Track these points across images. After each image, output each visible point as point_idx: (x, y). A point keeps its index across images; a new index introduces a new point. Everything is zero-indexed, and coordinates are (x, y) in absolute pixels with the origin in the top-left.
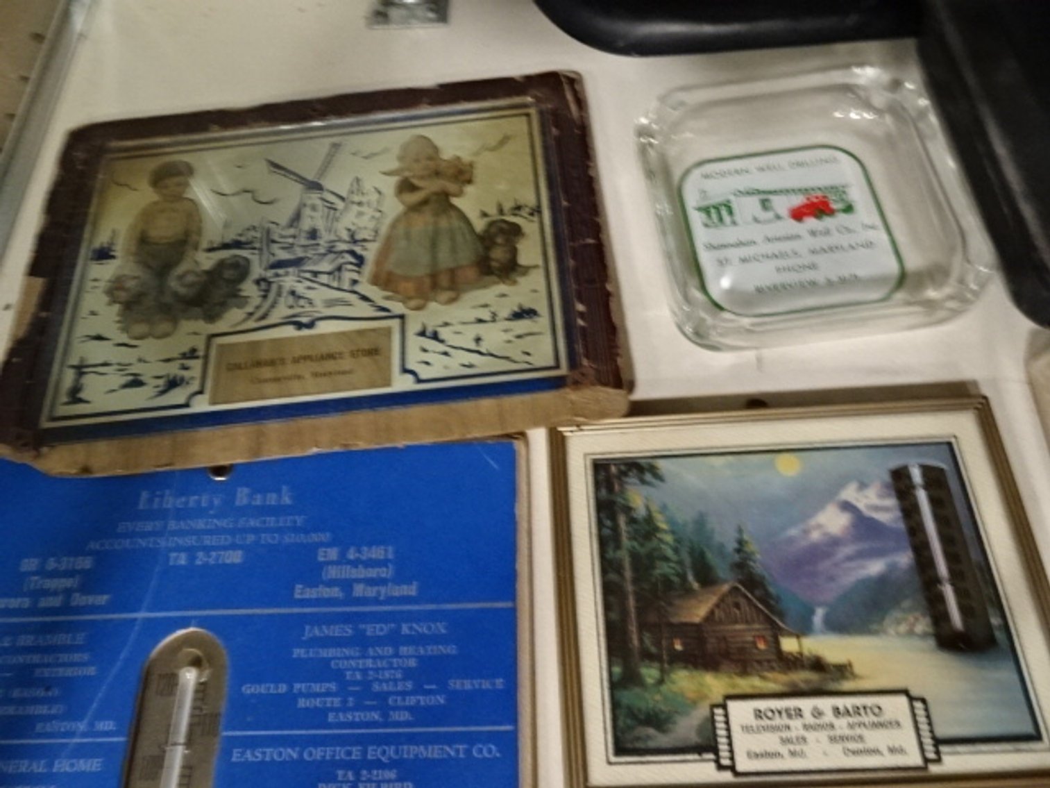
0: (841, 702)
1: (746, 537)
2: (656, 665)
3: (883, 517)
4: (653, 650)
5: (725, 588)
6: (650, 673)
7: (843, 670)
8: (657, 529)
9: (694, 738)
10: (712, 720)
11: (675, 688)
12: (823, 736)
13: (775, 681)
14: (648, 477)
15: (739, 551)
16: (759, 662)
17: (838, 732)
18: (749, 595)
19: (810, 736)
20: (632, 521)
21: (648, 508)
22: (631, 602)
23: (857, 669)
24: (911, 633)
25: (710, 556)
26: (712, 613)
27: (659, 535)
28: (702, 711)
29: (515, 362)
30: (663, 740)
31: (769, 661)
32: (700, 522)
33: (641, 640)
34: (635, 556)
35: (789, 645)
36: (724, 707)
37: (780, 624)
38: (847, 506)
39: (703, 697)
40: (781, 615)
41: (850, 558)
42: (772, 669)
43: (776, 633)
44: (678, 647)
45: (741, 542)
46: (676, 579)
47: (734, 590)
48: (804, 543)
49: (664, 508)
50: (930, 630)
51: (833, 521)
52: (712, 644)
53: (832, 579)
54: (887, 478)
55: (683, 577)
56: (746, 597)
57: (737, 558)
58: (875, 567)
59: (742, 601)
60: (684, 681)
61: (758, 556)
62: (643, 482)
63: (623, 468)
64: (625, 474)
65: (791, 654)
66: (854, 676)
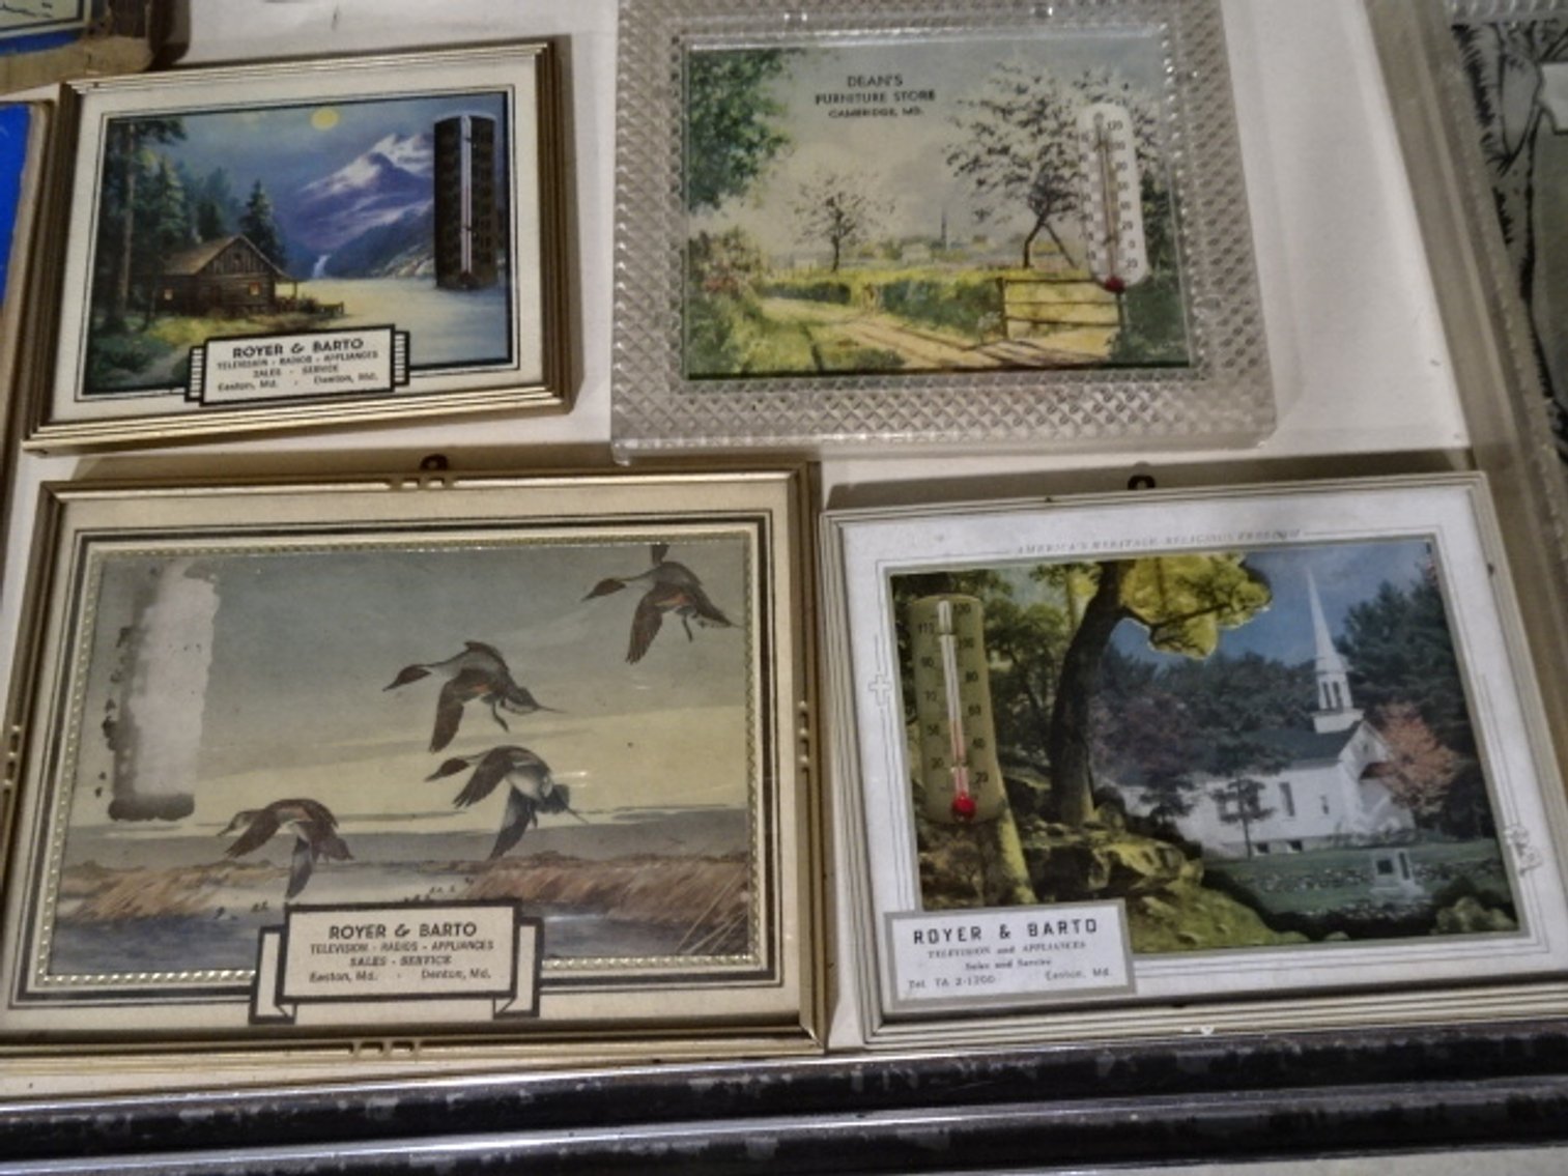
0: (322, 339)
1: (262, 191)
2: (143, 314)
3: (413, 168)
4: (142, 301)
5: (230, 240)
6: (133, 322)
7: (333, 311)
8: (169, 187)
9: (169, 376)
10: (189, 360)
11: (155, 333)
12: (299, 368)
13: (261, 323)
14: (169, 135)
15: (251, 205)
16: (250, 307)
17: (314, 363)
18: (253, 246)
19: (285, 369)
20: (142, 180)
21: (162, 167)
22: (127, 259)
23: (348, 309)
24: (411, 275)
25: (220, 212)
26: (211, 263)
27: (169, 193)
28: (183, 352)
29: (33, 15)
30: (137, 380)
31: (260, 306)
32: (216, 179)
33: (130, 293)
34: (139, 214)
35: (283, 290)
36: (204, 347)
37: (279, 271)
38: (378, 159)
39: (185, 340)
40: (282, 264)
41: (365, 209)
42: (260, 312)
43: (274, 279)
44: (168, 296)
45: (256, 197)
46: (178, 235)
47: (239, 242)
48: (323, 195)
49: (179, 166)
50: (432, 270)
51: (360, 173)
52: (204, 291)
53: (343, 228)
54: (431, 131)
55: (187, 234)
56: (248, 247)
57: (248, 212)
58: (391, 216)
59: (245, 253)
60: (168, 327)
61: (271, 209)
62: (162, 140)
63: (143, 127)
64: (144, 133)
65: (283, 298)
66: (343, 315)
